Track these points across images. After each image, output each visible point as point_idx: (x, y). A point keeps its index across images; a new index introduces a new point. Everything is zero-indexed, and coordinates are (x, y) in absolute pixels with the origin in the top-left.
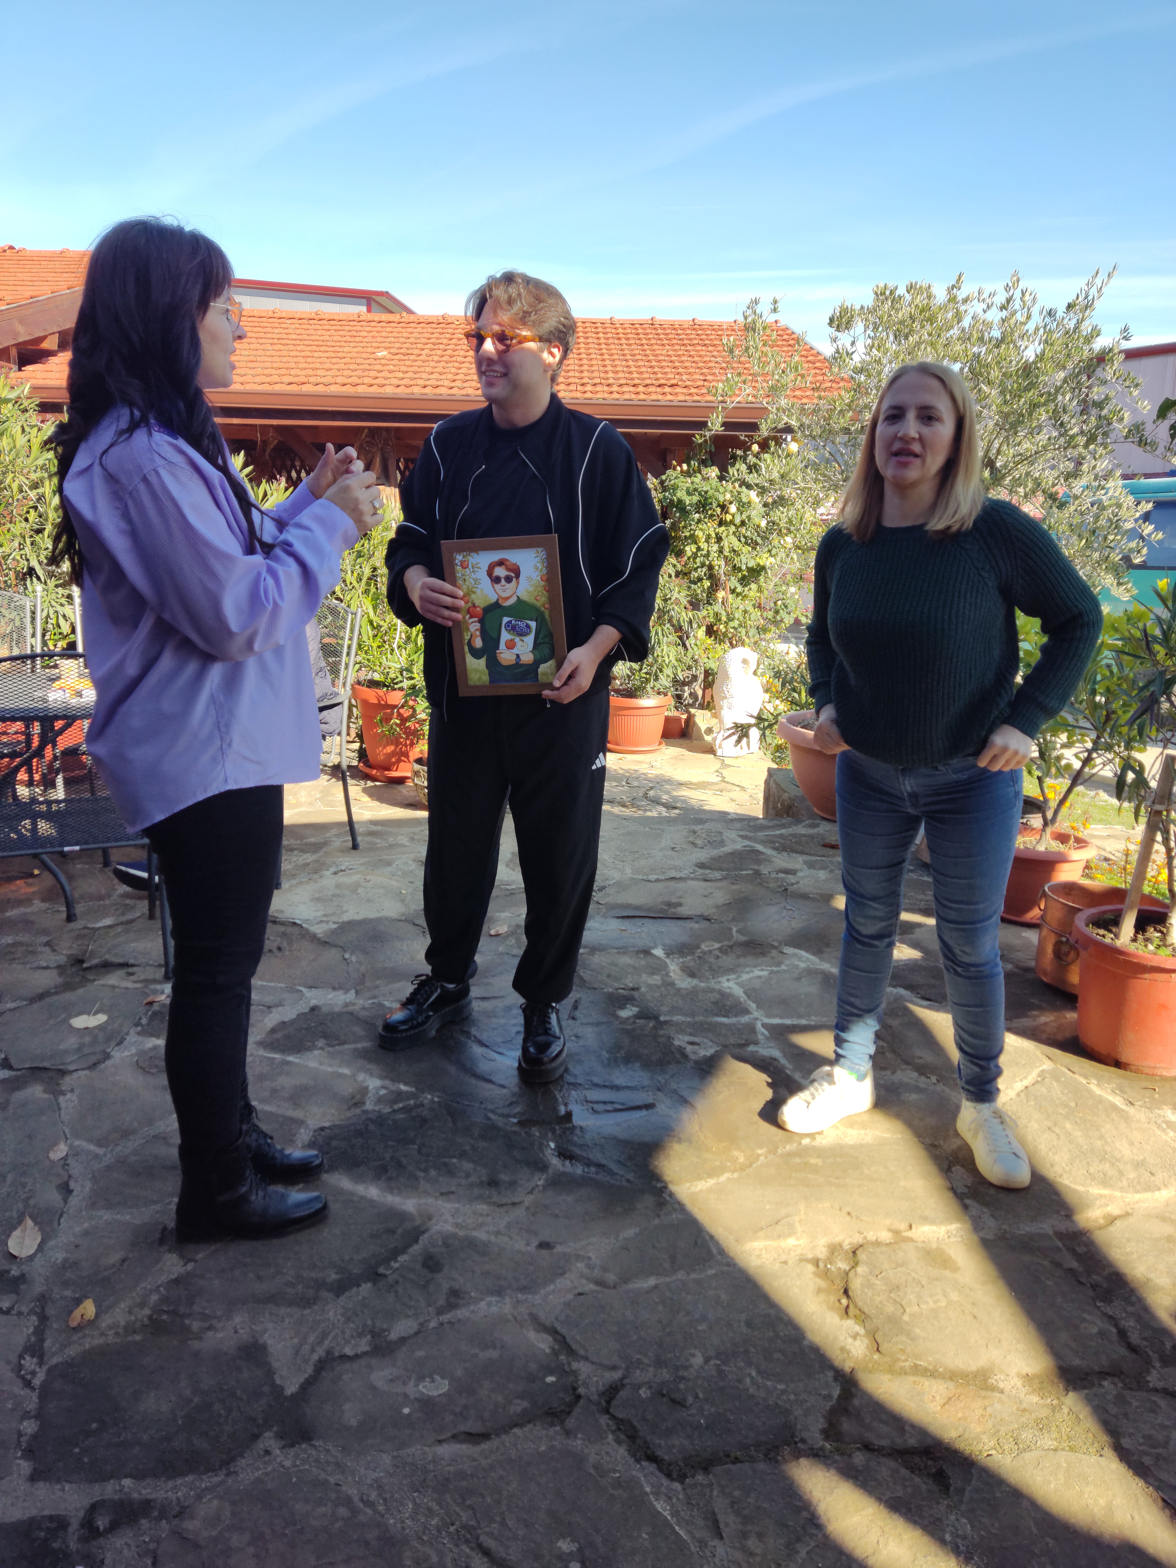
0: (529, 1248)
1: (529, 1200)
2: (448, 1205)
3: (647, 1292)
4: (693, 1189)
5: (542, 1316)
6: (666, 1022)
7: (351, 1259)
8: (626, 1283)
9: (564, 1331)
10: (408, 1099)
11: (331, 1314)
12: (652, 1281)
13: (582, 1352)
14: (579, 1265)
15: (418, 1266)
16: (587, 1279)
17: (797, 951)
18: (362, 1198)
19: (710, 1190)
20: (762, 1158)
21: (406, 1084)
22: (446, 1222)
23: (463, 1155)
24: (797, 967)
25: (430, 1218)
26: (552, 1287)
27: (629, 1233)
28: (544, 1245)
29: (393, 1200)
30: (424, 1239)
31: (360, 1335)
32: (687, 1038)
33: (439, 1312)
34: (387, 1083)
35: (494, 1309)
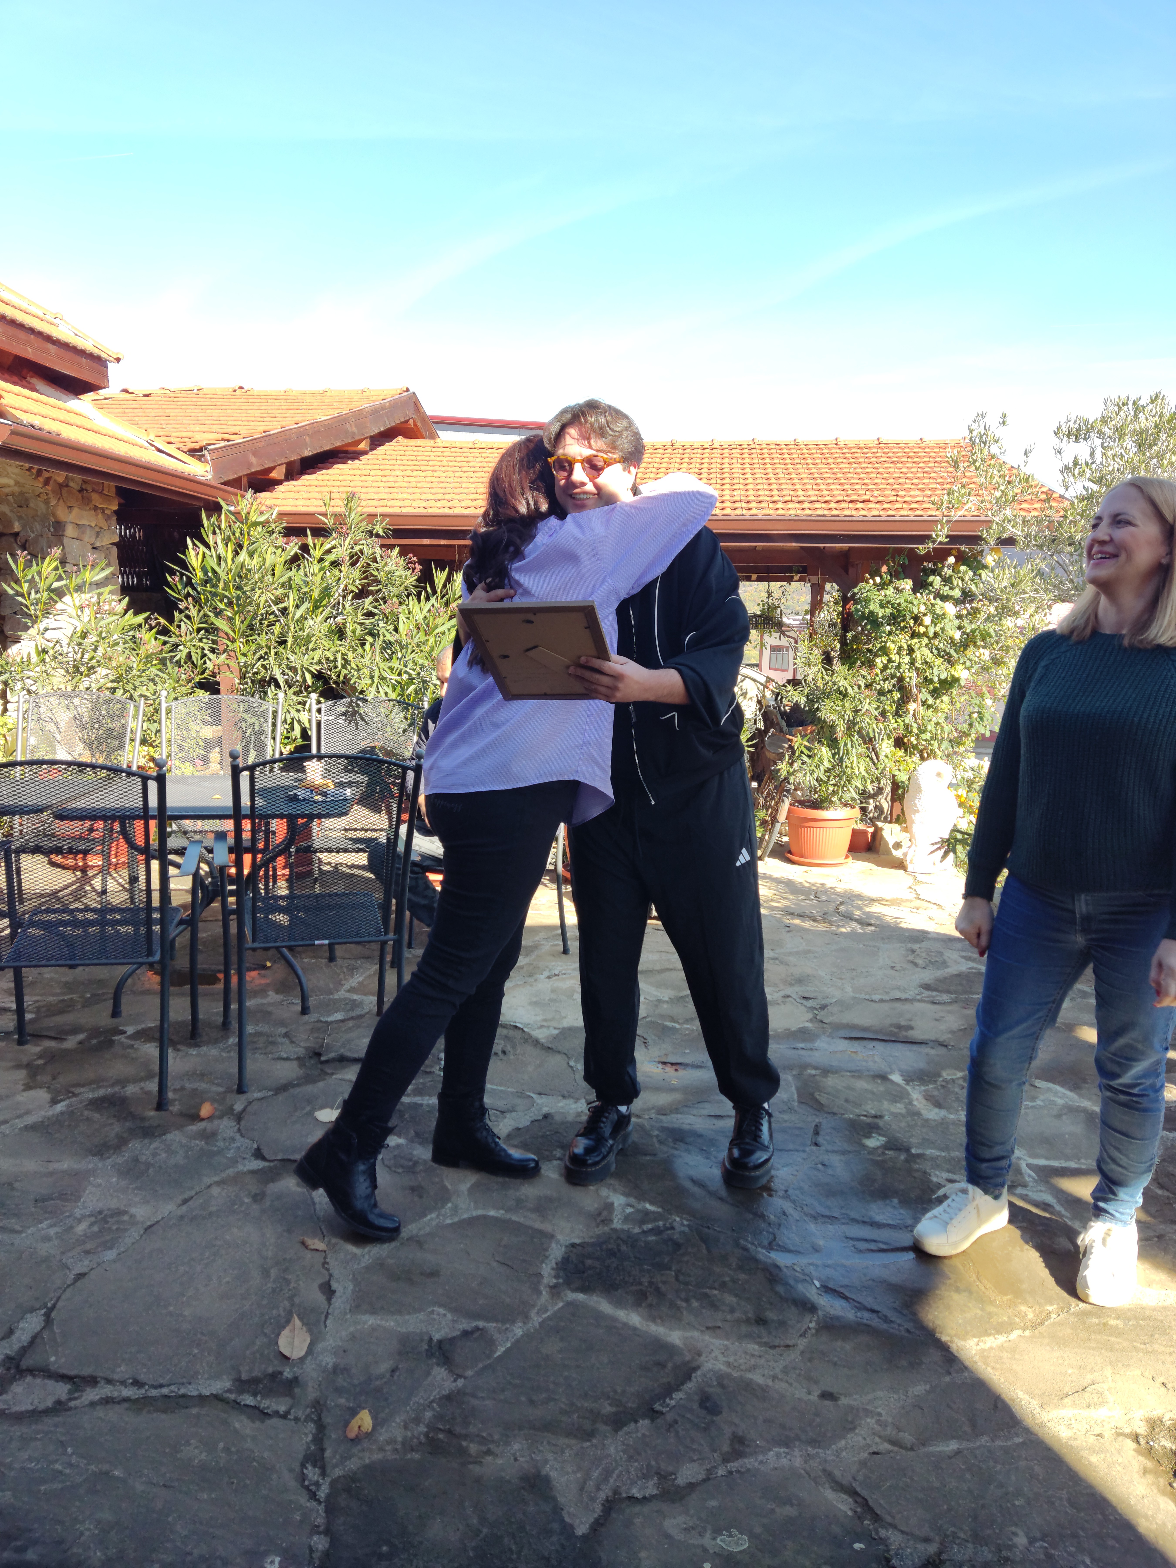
0: (811, 1397)
1: (802, 1343)
2: (717, 1342)
3: (950, 1458)
4: (982, 1346)
5: (837, 1473)
6: (919, 1156)
7: (624, 1392)
8: (924, 1445)
9: (864, 1493)
10: (656, 1220)
11: (612, 1450)
12: (953, 1446)
13: (888, 1519)
14: (869, 1420)
15: (695, 1406)
16: (880, 1437)
17: (1051, 1085)
18: (625, 1325)
19: (1001, 1348)
20: (1054, 1316)
21: (651, 1203)
22: (716, 1359)
23: (723, 1285)
24: (1054, 1103)
25: (699, 1354)
26: (843, 1442)
27: (919, 1389)
28: (826, 1395)
29: (657, 1329)
30: (697, 1376)
31: (646, 1477)
32: (945, 1175)
33: (725, 1460)
34: (632, 1200)
35: (784, 1461)
